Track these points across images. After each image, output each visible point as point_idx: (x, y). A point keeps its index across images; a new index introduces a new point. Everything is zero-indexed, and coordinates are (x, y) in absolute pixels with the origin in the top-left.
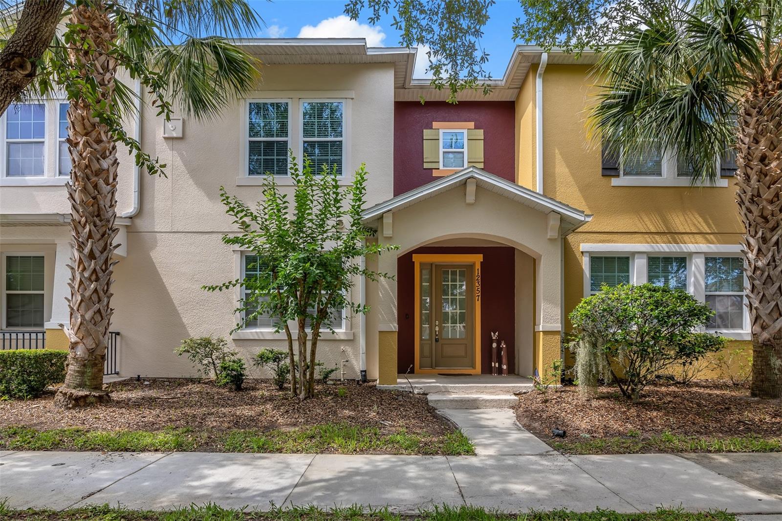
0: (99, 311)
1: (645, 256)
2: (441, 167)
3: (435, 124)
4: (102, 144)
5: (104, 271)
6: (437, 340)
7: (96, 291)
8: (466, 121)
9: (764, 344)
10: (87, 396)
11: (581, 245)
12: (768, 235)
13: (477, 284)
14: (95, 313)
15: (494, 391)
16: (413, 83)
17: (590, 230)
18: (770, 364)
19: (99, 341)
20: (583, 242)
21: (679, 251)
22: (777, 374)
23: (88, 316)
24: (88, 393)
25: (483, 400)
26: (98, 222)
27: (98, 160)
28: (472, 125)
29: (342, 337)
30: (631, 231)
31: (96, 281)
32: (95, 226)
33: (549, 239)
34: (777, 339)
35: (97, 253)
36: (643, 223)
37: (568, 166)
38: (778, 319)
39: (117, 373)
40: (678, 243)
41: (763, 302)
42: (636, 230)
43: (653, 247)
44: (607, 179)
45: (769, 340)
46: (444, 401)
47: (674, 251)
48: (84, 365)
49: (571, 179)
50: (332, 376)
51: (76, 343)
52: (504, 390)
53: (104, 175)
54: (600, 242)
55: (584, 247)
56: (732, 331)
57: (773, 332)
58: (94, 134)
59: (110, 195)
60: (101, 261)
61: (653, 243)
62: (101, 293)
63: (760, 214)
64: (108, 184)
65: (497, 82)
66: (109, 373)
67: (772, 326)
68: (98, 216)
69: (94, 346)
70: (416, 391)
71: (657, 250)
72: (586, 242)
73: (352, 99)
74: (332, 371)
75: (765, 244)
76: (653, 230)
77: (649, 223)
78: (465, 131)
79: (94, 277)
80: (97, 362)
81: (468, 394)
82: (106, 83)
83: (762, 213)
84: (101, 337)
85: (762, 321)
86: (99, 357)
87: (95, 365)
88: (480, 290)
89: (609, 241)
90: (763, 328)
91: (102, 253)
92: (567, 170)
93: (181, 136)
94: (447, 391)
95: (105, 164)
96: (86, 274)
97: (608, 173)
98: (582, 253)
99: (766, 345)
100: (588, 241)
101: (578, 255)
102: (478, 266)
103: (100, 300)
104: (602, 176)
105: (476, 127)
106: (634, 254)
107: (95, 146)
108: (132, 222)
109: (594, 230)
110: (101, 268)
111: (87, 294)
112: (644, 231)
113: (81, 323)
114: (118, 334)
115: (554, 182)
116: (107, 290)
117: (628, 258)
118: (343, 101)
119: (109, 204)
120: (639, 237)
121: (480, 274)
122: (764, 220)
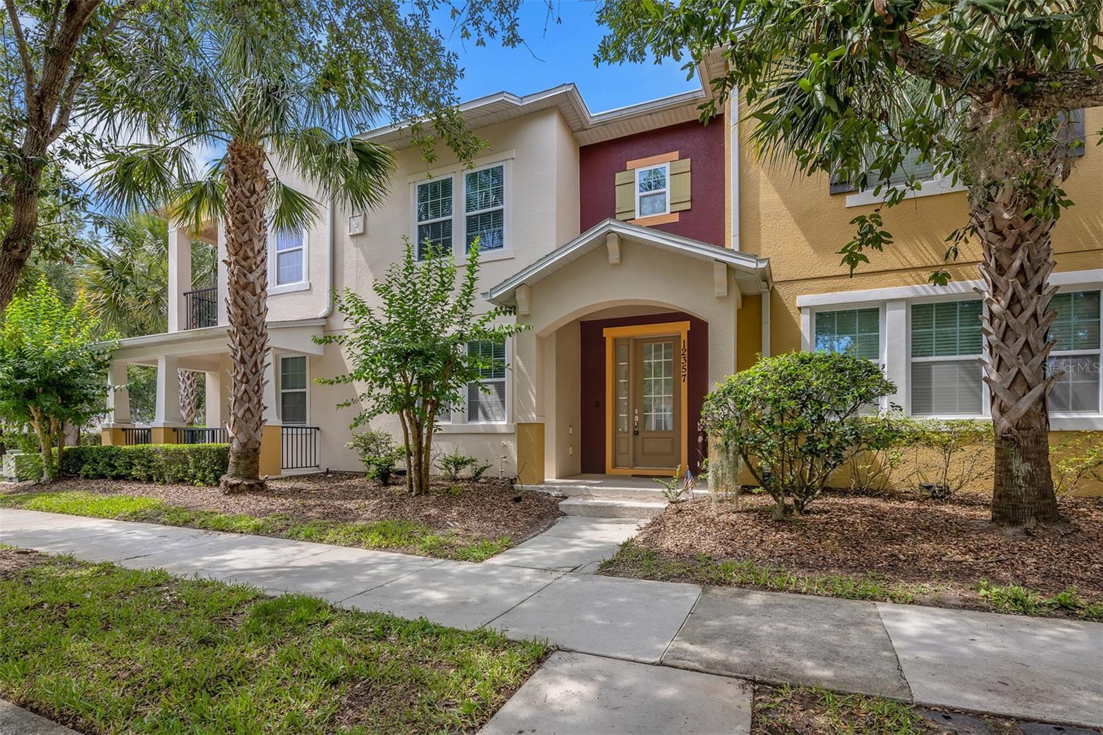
0: (249, 409)
1: (904, 304)
2: (637, 216)
3: (629, 164)
4: (249, 261)
5: (254, 374)
6: (636, 433)
7: (246, 391)
8: (668, 152)
9: (1003, 438)
10: (238, 485)
11: (798, 297)
12: (1005, 261)
13: (683, 361)
14: (245, 411)
15: (645, 497)
16: (591, 122)
17: (812, 276)
18: (1010, 470)
19: (250, 436)
20: (802, 293)
21: (964, 291)
22: (1020, 487)
23: (240, 415)
24: (239, 482)
25: (620, 507)
26: (247, 330)
27: (245, 275)
28: (676, 155)
29: (504, 430)
30: (879, 269)
31: (246, 383)
32: (244, 335)
33: (718, 298)
34: (1024, 429)
35: (247, 358)
36: (899, 256)
37: (778, 190)
38: (1024, 395)
39: (318, 466)
40: (963, 280)
41: (1002, 369)
42: (888, 267)
43: (915, 290)
44: (839, 198)
45: (1009, 431)
46: (576, 506)
47: (955, 291)
48: (238, 457)
49: (783, 207)
50: (483, 474)
51: (233, 438)
52: (657, 496)
53: (250, 288)
54: (828, 291)
55: (803, 300)
56: (1075, 415)
57: (1016, 418)
58: (242, 253)
59: (256, 305)
60: (250, 365)
61: (918, 283)
62: (251, 393)
63: (992, 228)
64: (255, 295)
65: (696, 94)
66: (304, 465)
67: (1014, 408)
68: (247, 325)
69: (246, 440)
70: (553, 494)
71: (924, 293)
72: (806, 293)
73: (513, 159)
74: (485, 468)
75: (1002, 276)
76: (917, 264)
77: (909, 255)
78: (667, 165)
79: (245, 380)
80: (249, 454)
81: (613, 499)
82: (253, 204)
83: (995, 226)
84: (252, 433)
85: (1000, 401)
86: (252, 451)
87: (247, 457)
88: (686, 367)
89: (841, 289)
90: (1002, 411)
91: (251, 357)
92: (777, 196)
93: (362, 232)
94: (588, 495)
95: (251, 277)
96: (239, 378)
97: (840, 189)
98: (800, 308)
99: (1006, 439)
100: (810, 291)
101: (793, 312)
102: (684, 337)
103: (250, 400)
104: (831, 195)
105: (682, 157)
106: (884, 303)
107: (243, 263)
108: (327, 321)
109: (818, 275)
110: (251, 371)
111: (239, 395)
112: (901, 267)
113: (235, 421)
114: (318, 429)
115: (758, 215)
116: (258, 391)
117: (877, 310)
118: (503, 164)
119: (257, 313)
120: (892, 277)
121: (686, 347)
122: (1000, 237)
